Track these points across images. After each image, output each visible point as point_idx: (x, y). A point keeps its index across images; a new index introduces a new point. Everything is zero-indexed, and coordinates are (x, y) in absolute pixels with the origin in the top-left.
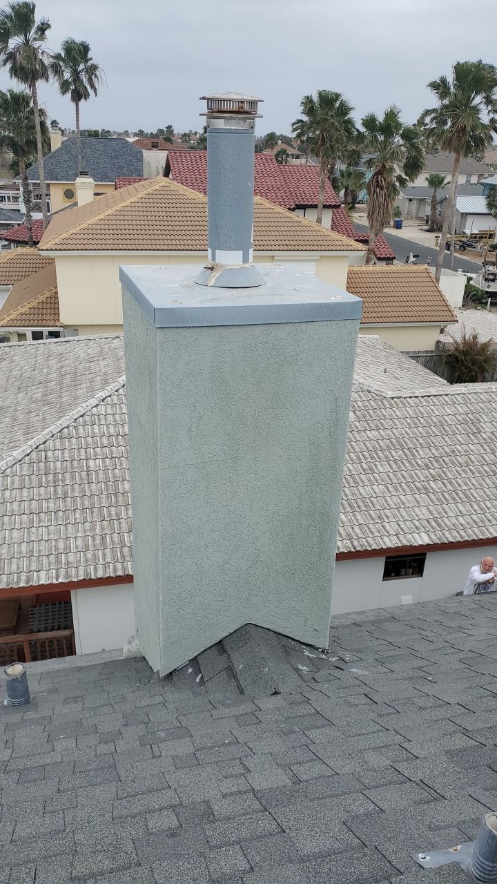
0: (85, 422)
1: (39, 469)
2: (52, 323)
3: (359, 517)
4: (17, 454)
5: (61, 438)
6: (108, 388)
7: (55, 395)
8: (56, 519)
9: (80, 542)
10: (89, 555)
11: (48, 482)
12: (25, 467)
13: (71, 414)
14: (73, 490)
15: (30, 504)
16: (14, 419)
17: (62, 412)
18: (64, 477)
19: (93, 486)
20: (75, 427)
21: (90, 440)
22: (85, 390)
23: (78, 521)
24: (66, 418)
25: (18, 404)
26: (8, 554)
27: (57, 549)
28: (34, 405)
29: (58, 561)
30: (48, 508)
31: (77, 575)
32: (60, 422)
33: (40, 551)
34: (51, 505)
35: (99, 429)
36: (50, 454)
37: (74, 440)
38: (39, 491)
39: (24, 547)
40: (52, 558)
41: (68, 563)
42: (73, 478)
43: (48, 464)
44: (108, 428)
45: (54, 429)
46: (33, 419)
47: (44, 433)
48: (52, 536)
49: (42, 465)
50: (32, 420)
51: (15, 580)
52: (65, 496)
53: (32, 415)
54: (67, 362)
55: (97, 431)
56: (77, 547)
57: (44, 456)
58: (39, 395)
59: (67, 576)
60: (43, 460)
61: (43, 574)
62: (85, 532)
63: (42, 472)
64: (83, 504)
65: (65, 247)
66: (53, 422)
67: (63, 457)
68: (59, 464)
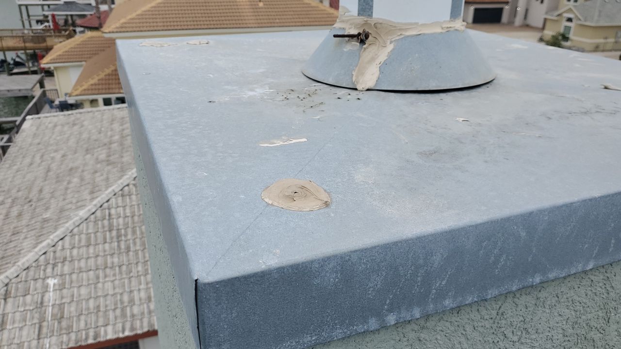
1: (103, 227)
2: (117, 91)
4: (83, 213)
5: (123, 196)
7: (117, 156)
8: (121, 273)
9: (143, 294)
10: (152, 307)
11: (112, 238)
12: (91, 225)
13: (130, 173)
14: (135, 244)
15: (96, 261)
16: (82, 179)
17: (123, 172)
18: (126, 232)
20: (134, 185)
23: (140, 273)
25: (85, 165)
26: (76, 311)
27: (122, 302)
28: (99, 166)
29: (124, 315)
30: (113, 263)
31: (142, 327)
32: (121, 181)
33: (106, 306)
34: (116, 260)
36: (113, 211)
38: (104, 248)
39: (92, 303)
40: (118, 312)
41: (133, 316)
42: (134, 232)
43: (111, 221)
45: (116, 187)
46: (99, 179)
48: (117, 290)
49: (106, 222)
50: (97, 179)
51: (84, 337)
52: (128, 249)
53: (98, 174)
56: (140, 299)
57: (107, 213)
58: (104, 155)
59: (132, 329)
60: (107, 217)
61: (110, 329)
62: (147, 284)
63: (106, 229)
64: (144, 257)
65: (124, 29)
66: (116, 181)
67: (125, 213)
68: (121, 220)
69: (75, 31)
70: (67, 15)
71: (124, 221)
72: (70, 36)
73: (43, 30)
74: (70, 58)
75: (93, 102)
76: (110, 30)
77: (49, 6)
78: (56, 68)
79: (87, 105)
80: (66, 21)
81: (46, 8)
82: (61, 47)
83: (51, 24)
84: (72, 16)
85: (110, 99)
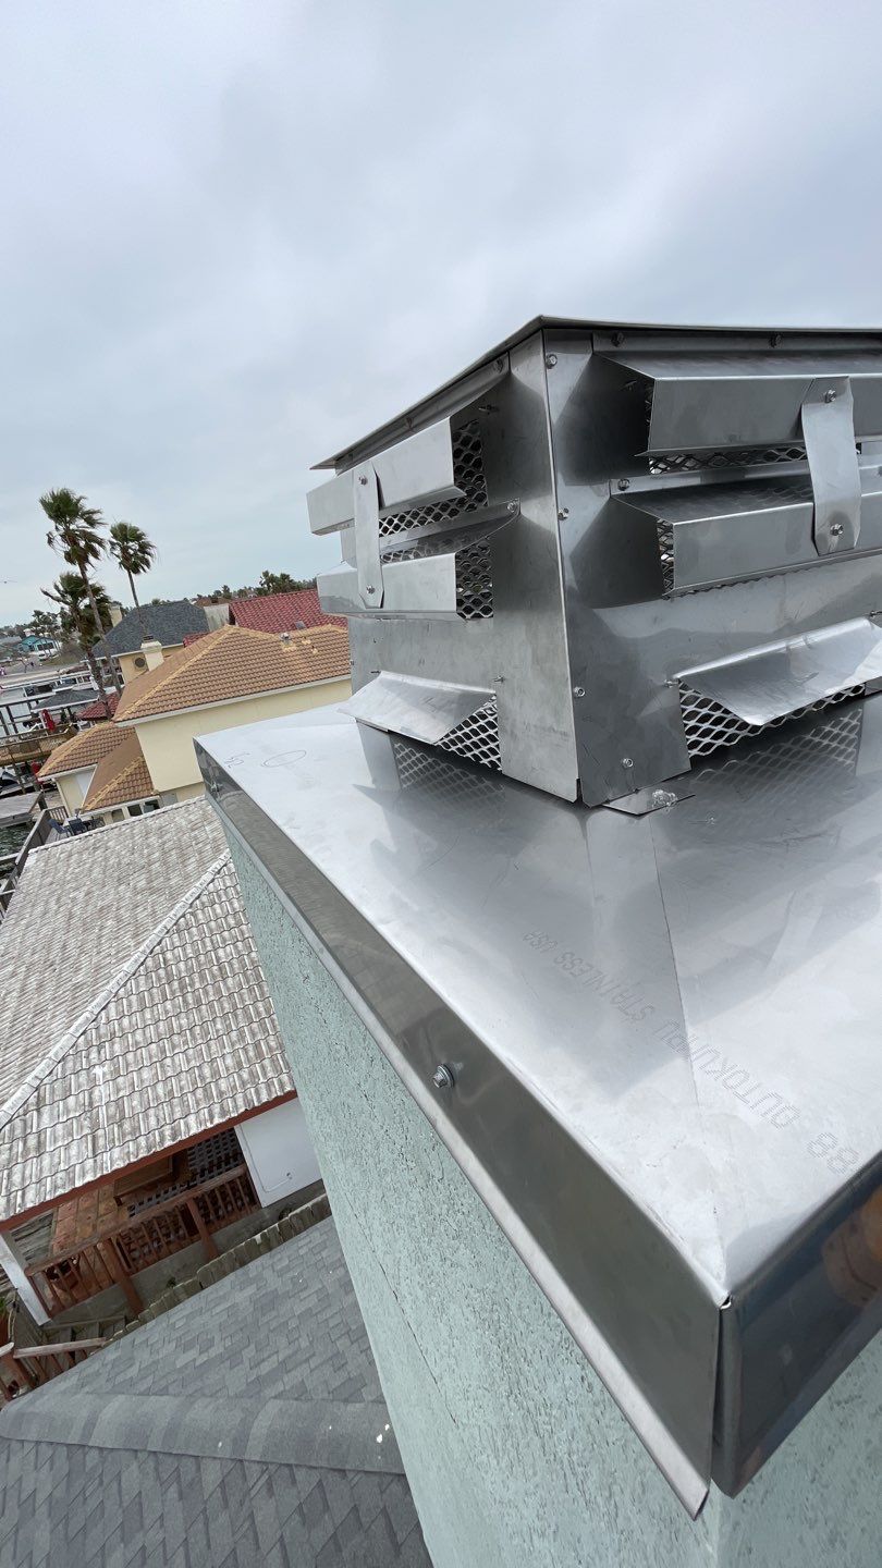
0: (203, 903)
1: (159, 979)
2: (146, 793)
4: (128, 966)
5: (178, 931)
6: (222, 857)
7: (162, 879)
8: (194, 1038)
9: (229, 1061)
10: (245, 1076)
11: (173, 992)
12: (142, 980)
13: (184, 899)
14: (206, 993)
15: (157, 1027)
16: (119, 920)
17: (173, 898)
18: (192, 980)
19: (230, 981)
20: (192, 914)
21: (213, 924)
22: (193, 865)
23: (221, 1032)
24: (178, 905)
25: (120, 899)
26: (141, 1106)
27: (203, 1078)
28: (139, 897)
29: (208, 1096)
30: (180, 1026)
31: (236, 1107)
32: (173, 912)
33: (182, 1089)
34: (184, 1022)
35: (222, 909)
36: (169, 955)
37: (194, 929)
38: (165, 1007)
39: (160, 1089)
40: (199, 1092)
41: (221, 1093)
42: (202, 978)
43: (169, 968)
44: (231, 904)
45: (167, 922)
46: (142, 915)
47: (156, 931)
48: (193, 1063)
49: (162, 972)
50: (140, 916)
51: (158, 1139)
52: (198, 1002)
53: (140, 909)
54: (169, 835)
55: (219, 911)
56: (227, 1069)
57: (162, 960)
58: (144, 882)
59: (223, 1112)
60: (163, 966)
61: (192, 1119)
62: (233, 1045)
63: (164, 981)
64: (223, 1009)
65: (142, 713)
66: (165, 913)
67: (185, 955)
68: (182, 965)
69: (76, 726)
70: (62, 709)
71: (186, 965)
72: (71, 735)
73: (33, 733)
74: (75, 763)
75: (116, 814)
76: (124, 717)
77: (37, 700)
78: (58, 779)
79: (108, 819)
80: (63, 715)
81: (34, 704)
82: (60, 751)
83: (43, 723)
84: (68, 708)
85: (138, 806)
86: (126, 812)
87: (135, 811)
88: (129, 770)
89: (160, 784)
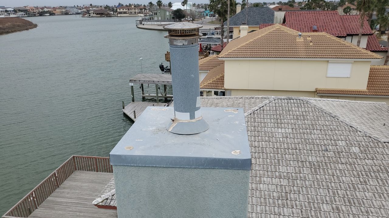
3: (353, 209)
65: (229, 56)
69: (209, 53)
70: (208, 44)
74: (203, 68)
76: (222, 56)
79: (205, 93)
80: (207, 47)
82: (201, 61)
85: (218, 92)
86: (213, 93)
87: (216, 93)
88: (218, 77)
89: (227, 86)
